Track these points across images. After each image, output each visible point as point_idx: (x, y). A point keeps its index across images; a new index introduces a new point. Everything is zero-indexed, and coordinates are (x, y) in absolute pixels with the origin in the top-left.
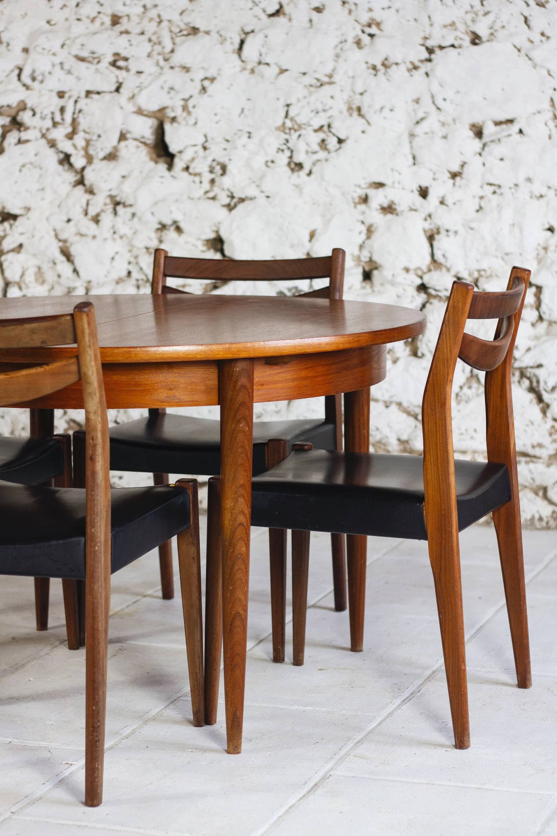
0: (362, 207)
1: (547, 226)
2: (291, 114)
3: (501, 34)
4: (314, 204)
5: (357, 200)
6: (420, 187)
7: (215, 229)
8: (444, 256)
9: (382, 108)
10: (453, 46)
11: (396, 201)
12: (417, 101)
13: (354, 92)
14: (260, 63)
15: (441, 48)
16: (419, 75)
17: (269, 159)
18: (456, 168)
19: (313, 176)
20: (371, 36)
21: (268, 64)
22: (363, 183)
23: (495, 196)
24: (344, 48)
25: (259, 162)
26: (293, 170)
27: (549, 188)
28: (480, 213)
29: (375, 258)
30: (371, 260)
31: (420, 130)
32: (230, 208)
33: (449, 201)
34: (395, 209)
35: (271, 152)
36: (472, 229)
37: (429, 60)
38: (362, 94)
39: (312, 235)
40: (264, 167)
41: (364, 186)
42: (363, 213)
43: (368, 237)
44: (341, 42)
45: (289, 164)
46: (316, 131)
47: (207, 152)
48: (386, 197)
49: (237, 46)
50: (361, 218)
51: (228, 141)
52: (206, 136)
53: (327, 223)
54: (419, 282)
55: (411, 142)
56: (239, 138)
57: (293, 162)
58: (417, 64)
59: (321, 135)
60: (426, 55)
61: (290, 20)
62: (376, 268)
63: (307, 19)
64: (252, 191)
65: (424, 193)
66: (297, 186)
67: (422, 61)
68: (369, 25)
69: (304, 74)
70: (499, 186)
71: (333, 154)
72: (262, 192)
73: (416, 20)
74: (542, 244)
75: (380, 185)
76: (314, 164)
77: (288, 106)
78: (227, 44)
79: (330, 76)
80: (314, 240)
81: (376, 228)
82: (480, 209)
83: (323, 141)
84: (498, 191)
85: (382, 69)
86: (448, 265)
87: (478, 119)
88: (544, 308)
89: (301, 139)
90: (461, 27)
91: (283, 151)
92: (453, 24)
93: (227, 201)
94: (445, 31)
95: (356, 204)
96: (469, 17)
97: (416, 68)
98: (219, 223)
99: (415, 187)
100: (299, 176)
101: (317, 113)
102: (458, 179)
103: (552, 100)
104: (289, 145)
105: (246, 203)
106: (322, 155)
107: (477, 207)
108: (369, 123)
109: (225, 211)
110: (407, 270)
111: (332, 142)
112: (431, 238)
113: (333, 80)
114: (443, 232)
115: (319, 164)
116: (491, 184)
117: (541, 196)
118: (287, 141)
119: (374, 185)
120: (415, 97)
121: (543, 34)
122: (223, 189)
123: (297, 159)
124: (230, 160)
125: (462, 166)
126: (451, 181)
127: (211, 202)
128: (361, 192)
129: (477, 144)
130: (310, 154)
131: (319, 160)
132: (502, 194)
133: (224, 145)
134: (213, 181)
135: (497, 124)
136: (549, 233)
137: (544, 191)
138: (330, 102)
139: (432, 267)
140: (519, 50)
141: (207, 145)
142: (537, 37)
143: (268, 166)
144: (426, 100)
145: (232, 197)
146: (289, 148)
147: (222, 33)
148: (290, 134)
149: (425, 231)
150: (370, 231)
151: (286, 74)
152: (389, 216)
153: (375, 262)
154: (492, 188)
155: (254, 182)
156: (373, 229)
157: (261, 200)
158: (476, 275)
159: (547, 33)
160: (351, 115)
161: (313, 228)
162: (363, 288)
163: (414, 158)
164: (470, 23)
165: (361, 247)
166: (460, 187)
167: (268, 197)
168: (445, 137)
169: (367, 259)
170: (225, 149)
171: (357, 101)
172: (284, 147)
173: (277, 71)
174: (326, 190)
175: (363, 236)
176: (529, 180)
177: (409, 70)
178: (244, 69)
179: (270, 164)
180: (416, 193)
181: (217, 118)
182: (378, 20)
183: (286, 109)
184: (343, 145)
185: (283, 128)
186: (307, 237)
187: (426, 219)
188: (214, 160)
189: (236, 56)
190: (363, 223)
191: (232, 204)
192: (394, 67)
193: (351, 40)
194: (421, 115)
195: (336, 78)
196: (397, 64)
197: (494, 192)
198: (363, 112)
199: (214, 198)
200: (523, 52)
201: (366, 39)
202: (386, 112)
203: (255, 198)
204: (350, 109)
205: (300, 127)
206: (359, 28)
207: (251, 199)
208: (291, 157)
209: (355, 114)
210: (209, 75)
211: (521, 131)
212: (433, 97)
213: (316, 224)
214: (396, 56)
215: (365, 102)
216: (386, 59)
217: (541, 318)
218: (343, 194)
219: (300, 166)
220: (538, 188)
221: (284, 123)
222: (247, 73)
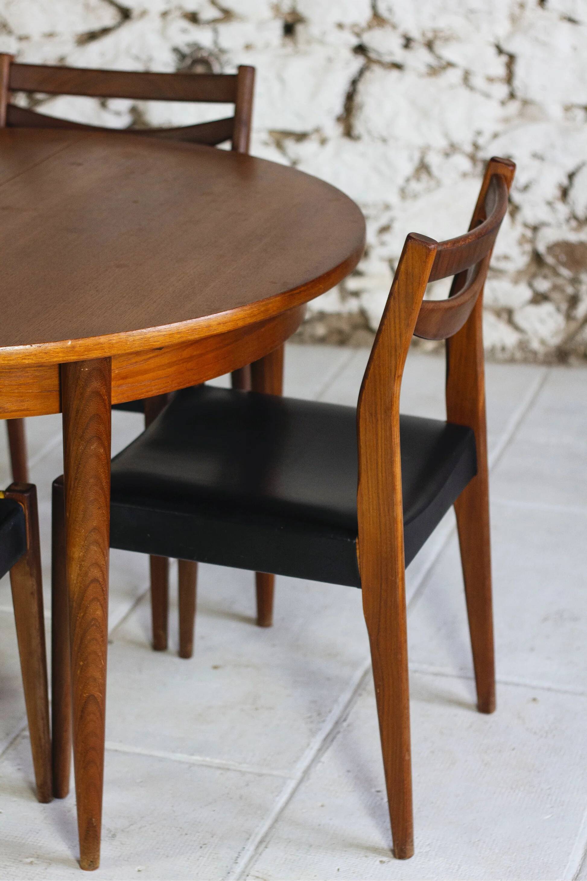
8: (390, 10)
29: (300, 9)
30: (294, 11)
54: (354, 41)
62: (300, 21)
86: (395, 22)
88: (517, 83)
110: (340, 26)
139: (373, 24)
153: (299, 14)
158: (430, 35)
162: (284, 45)
169: (288, 9)
217: (512, 96)
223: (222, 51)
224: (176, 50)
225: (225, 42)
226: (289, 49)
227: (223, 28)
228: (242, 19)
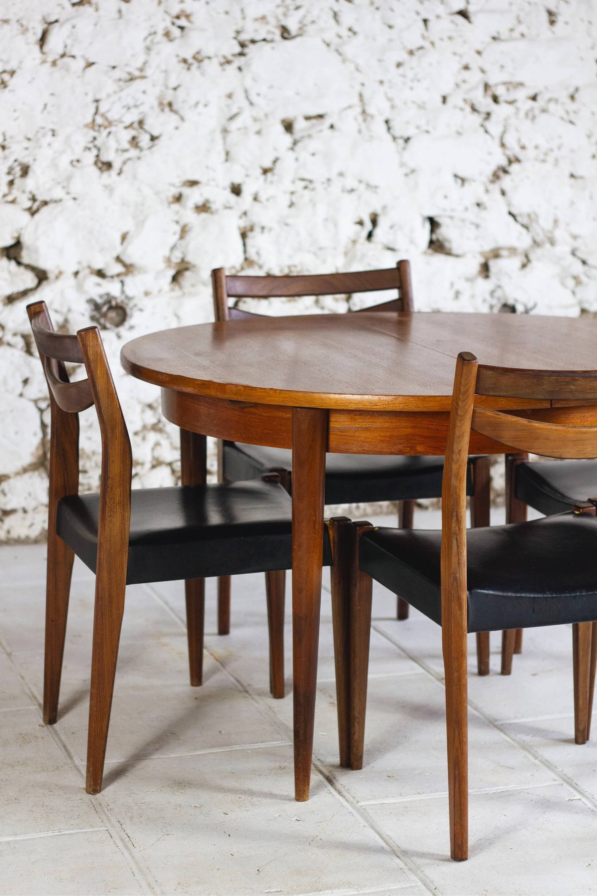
0: (176, 206)
1: (358, 220)
2: (102, 110)
3: (310, 29)
4: (123, 204)
5: (171, 199)
6: (233, 184)
7: (16, 235)
8: (258, 253)
9: (197, 104)
10: (264, 40)
11: (211, 199)
12: (230, 96)
13: (167, 87)
14: (63, 56)
15: (253, 42)
16: (231, 69)
17: (75, 157)
18: (267, 164)
19: (123, 176)
20: (182, 28)
21: (73, 57)
22: (178, 182)
23: (306, 192)
24: (155, 41)
25: (64, 162)
26: (100, 169)
27: (360, 182)
28: (293, 210)
29: (189, 258)
30: (183, 261)
31: (234, 126)
32: (33, 212)
33: (263, 197)
34: (209, 208)
35: (78, 152)
36: (287, 225)
37: (242, 54)
38: (175, 89)
39: (124, 237)
40: (70, 168)
41: (178, 184)
42: (177, 213)
43: (182, 237)
44: (150, 35)
45: (96, 163)
46: (126, 128)
47: (7, 152)
48: (201, 195)
49: (39, 35)
50: (176, 218)
51: (29, 139)
52: (4, 135)
53: (140, 224)
55: (224, 139)
56: (44, 135)
57: (100, 161)
58: (230, 58)
59: (132, 133)
60: (238, 49)
61: (97, 10)
62: (187, 269)
63: (115, 9)
64: (58, 193)
65: (236, 190)
66: (106, 187)
67: (234, 55)
68: (178, 17)
69: (114, 67)
70: (311, 182)
71: (146, 152)
72: (68, 193)
73: (227, 13)
74: (353, 237)
75: (193, 183)
76: (124, 163)
77: (97, 101)
78: (30, 34)
79: (141, 70)
80: (125, 243)
81: (191, 228)
82: (292, 205)
83: (134, 138)
84: (311, 186)
85: (196, 64)
86: (261, 262)
87: (289, 114)
89: (111, 136)
90: (272, 21)
91: (89, 149)
92: (263, 18)
93: (29, 204)
94: (257, 25)
95: (170, 203)
96: (280, 11)
97: (229, 62)
98: (21, 229)
99: (227, 184)
100: (110, 176)
101: (129, 108)
102: (269, 175)
103: (361, 96)
104: (97, 143)
105: (51, 206)
106: (133, 153)
107: (288, 203)
108: (182, 119)
109: (27, 215)
111: (144, 140)
112: (244, 235)
113: (144, 74)
114: (257, 230)
115: (129, 163)
116: (303, 180)
117: (352, 190)
118: (95, 139)
119: (188, 183)
120: (228, 91)
121: (350, 30)
122: (24, 192)
123: (105, 158)
124: (35, 160)
125: (275, 161)
126: (262, 177)
127: (11, 206)
128: (174, 191)
129: (287, 139)
130: (120, 153)
131: (129, 159)
132: (313, 189)
133: (26, 144)
134: (11, 183)
135: (308, 118)
136: (358, 227)
137: (354, 184)
138: (142, 98)
139: (245, 266)
140: (328, 45)
141: (6, 143)
142: (345, 33)
143: (73, 166)
144: (240, 96)
145: (34, 199)
146: (95, 146)
147: (25, 23)
148: (99, 131)
149: (239, 228)
150: (184, 231)
151: (93, 68)
152: (204, 215)
153: (188, 263)
154: (303, 184)
155: (59, 183)
156: (187, 229)
157: (69, 203)
159: (356, 29)
160: (163, 110)
161: (124, 230)
162: (172, 290)
163: (227, 153)
164: (281, 17)
165: (173, 248)
166: (272, 183)
167: (75, 199)
168: (259, 133)
169: (178, 260)
170: (27, 149)
171: (169, 96)
172: (91, 145)
173: (82, 64)
174: (139, 190)
175: (177, 236)
176: (341, 174)
177: (222, 64)
178: (44, 62)
179: (75, 163)
180: (228, 191)
181: (16, 115)
182: (188, 11)
183: (95, 105)
184: (156, 142)
185: (93, 125)
186: (118, 239)
187: (240, 217)
188: (16, 161)
189: (37, 48)
190: (177, 222)
191: (35, 207)
192: (206, 61)
193: (161, 32)
194: (235, 110)
195: (148, 72)
196: (209, 58)
197: (306, 187)
198: (175, 107)
199: (13, 202)
200: (333, 47)
201: (176, 32)
202: (200, 107)
203: (61, 200)
204: (161, 104)
205: (110, 124)
206: (168, 20)
207: (56, 201)
208: (97, 156)
209: (167, 109)
210: (8, 68)
211: (332, 127)
212: (246, 91)
213: (128, 225)
214: (209, 50)
215: (179, 98)
216: (198, 53)
218: (157, 193)
219: (109, 165)
220: (350, 182)
221: (94, 121)
222: (48, 65)
223: (129, 298)
224: (91, 301)
225: (130, 291)
226: (178, 292)
227: (128, 280)
228: (143, 270)
